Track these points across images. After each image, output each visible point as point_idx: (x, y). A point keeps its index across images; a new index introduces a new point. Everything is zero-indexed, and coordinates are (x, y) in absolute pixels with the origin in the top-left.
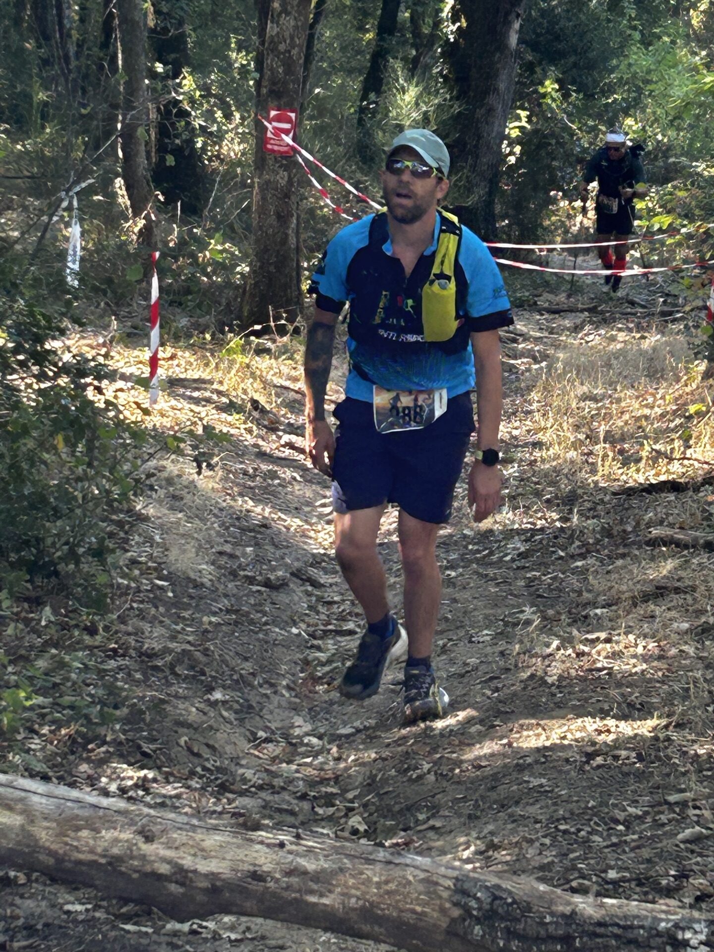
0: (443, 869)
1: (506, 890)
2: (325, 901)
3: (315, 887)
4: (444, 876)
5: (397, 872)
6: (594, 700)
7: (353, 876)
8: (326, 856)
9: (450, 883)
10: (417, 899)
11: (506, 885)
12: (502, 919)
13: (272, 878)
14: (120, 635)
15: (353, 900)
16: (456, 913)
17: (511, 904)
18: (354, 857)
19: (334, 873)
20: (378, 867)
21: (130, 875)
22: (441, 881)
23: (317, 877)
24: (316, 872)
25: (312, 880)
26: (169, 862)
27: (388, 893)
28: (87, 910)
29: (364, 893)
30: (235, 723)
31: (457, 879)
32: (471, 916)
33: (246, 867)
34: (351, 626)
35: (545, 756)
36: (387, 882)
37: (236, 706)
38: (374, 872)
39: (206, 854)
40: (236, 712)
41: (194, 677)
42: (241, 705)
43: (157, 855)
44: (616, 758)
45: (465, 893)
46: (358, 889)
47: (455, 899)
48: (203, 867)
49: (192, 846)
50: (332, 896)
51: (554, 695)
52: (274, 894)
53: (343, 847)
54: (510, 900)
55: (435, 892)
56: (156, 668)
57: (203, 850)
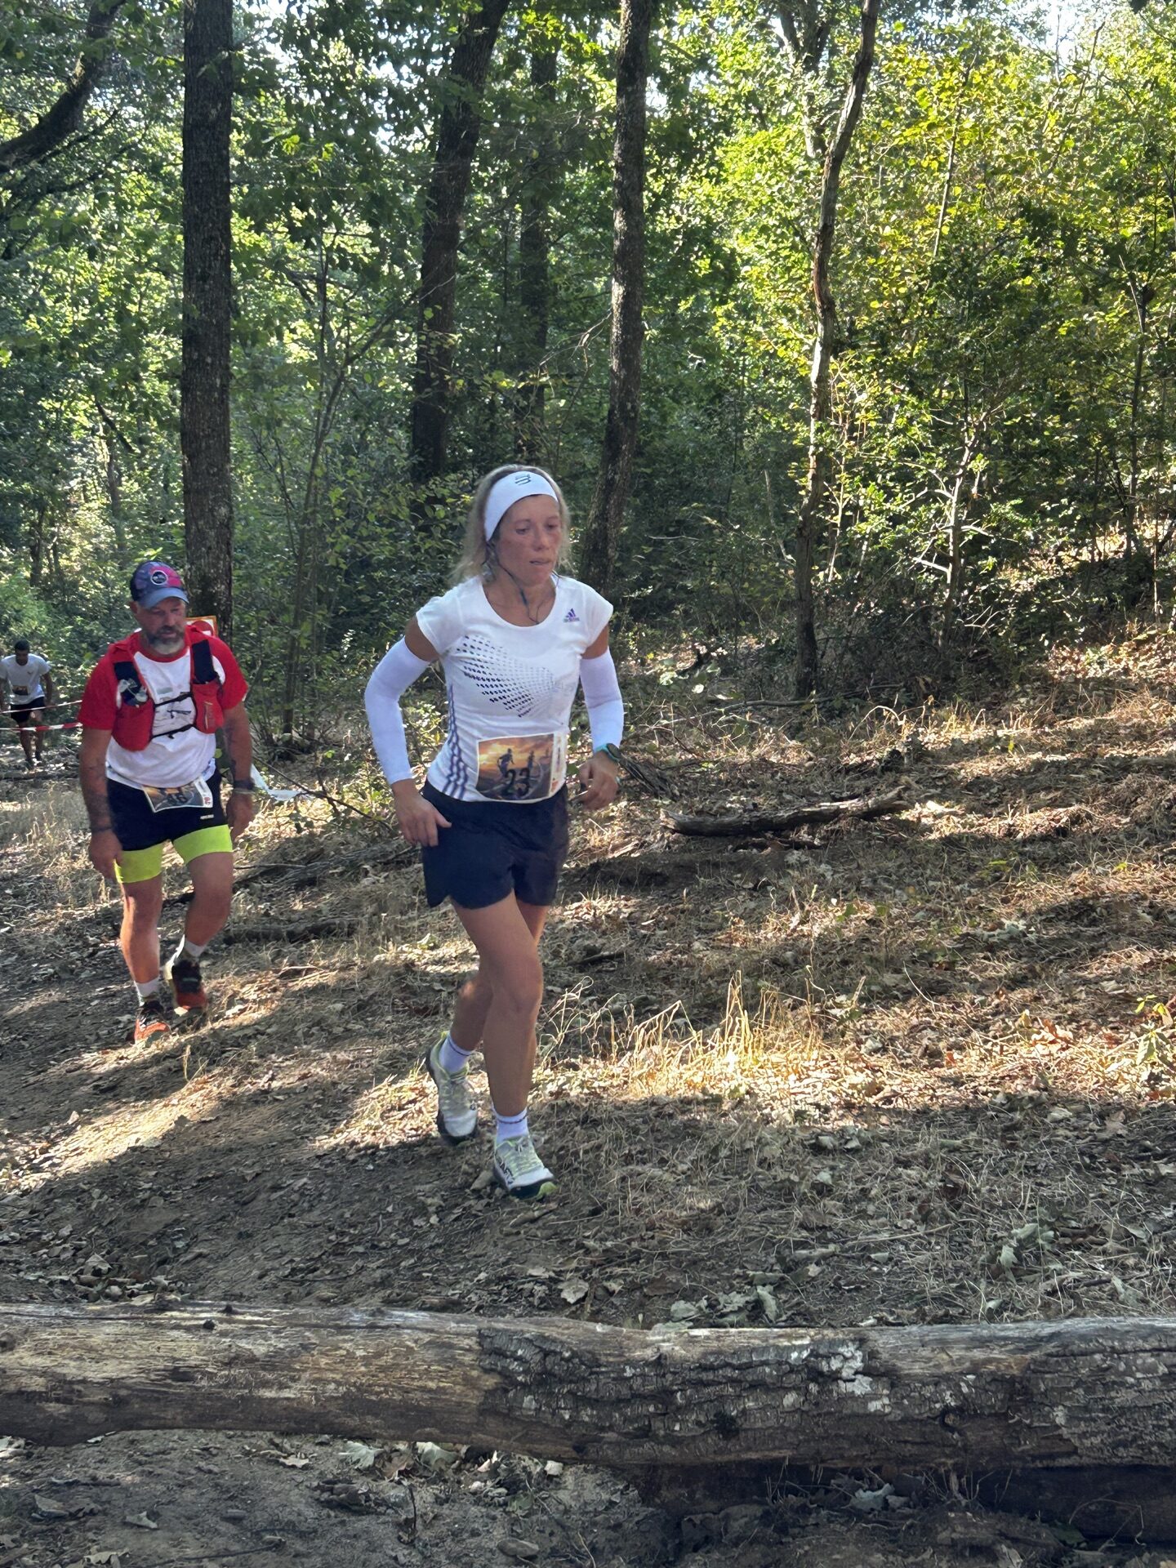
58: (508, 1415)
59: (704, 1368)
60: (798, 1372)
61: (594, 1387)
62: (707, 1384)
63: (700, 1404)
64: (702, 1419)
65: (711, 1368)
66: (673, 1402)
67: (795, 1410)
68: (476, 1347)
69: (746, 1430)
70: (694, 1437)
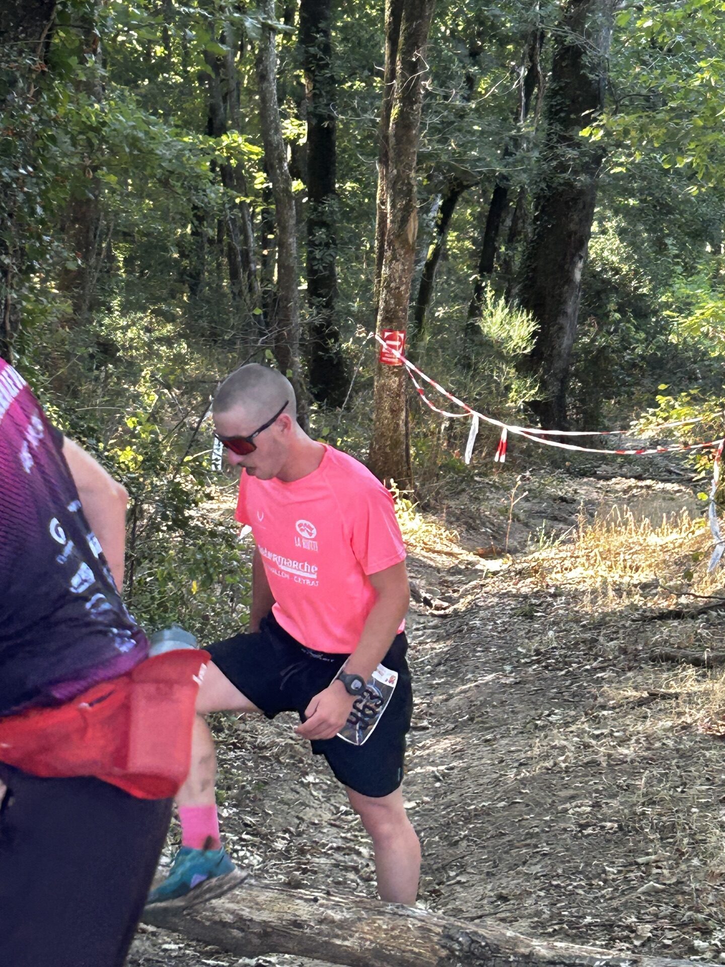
0: (435, 919)
1: (480, 936)
2: (346, 943)
3: (340, 932)
4: (435, 925)
5: (400, 922)
6: (591, 783)
7: (368, 925)
8: (348, 909)
9: (439, 930)
10: (414, 942)
11: (481, 931)
12: (478, 958)
13: (308, 925)
14: (239, 732)
15: (368, 943)
16: (444, 953)
17: (483, 947)
18: (370, 909)
19: (353, 922)
20: (386, 918)
21: (203, 924)
22: (433, 928)
23: (342, 924)
24: (340, 920)
25: (337, 927)
26: (233, 912)
27: (393, 937)
28: (180, 948)
29: (375, 937)
30: (323, 800)
31: (445, 927)
32: (455, 956)
33: (290, 917)
34: (425, 723)
35: (550, 827)
36: (393, 929)
37: (325, 787)
38: (382, 922)
39: (259, 907)
40: (324, 791)
41: (294, 764)
42: (329, 786)
43: (223, 907)
44: (603, 827)
45: (451, 938)
46: (371, 934)
47: (443, 942)
48: (259, 916)
49: (250, 901)
50: (352, 940)
51: (563, 778)
52: (309, 938)
53: (361, 902)
54: (483, 944)
55: (429, 938)
56: (266, 758)
57: (257, 904)
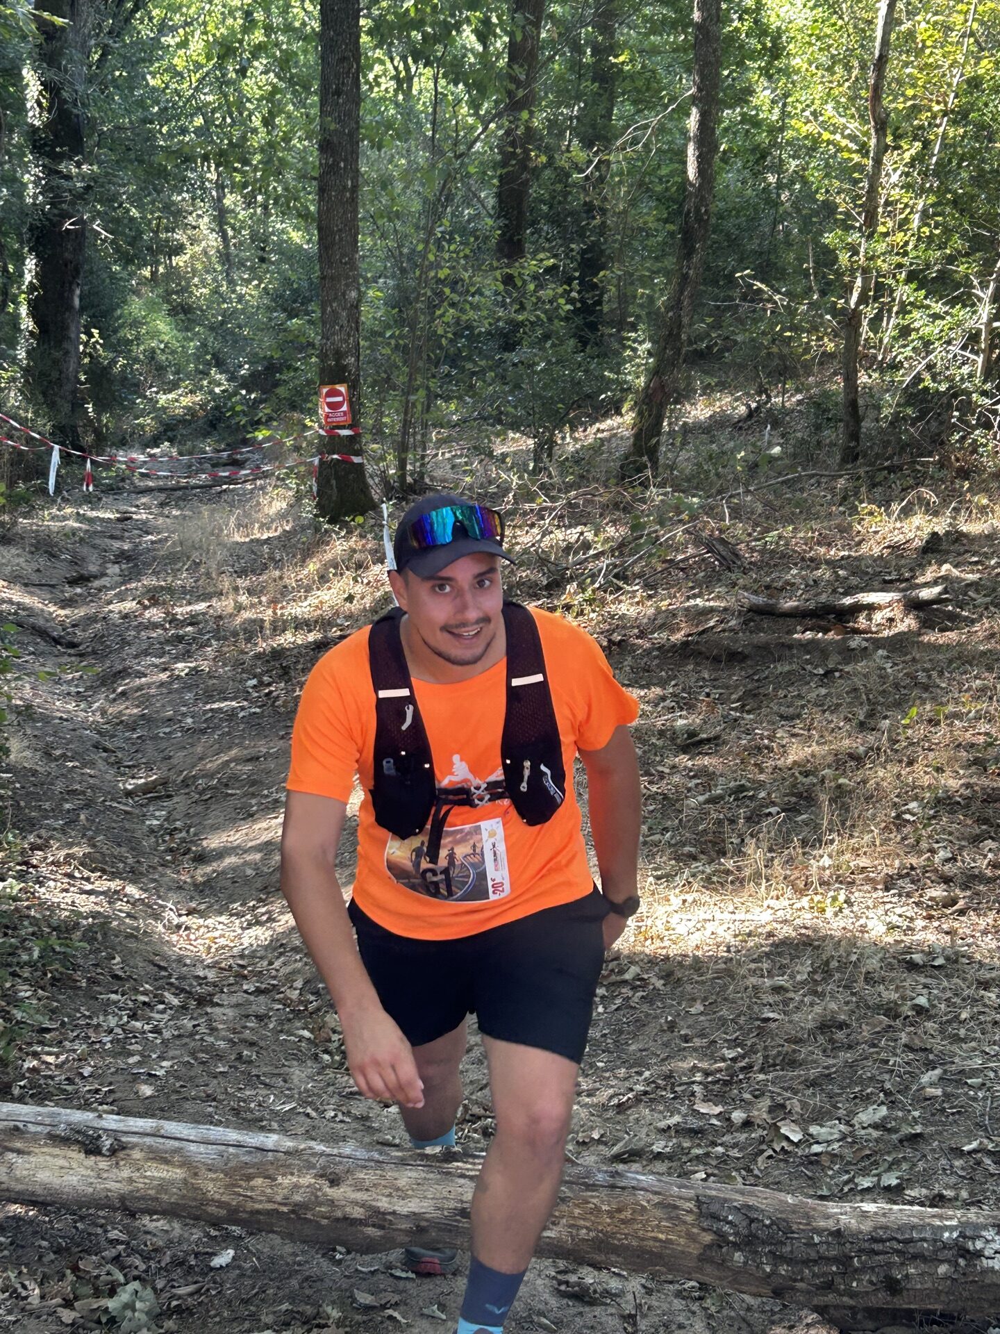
2: (550, 1234)
4: (681, 1198)
5: (627, 1198)
7: (577, 1206)
9: (690, 1205)
10: (658, 1226)
15: (584, 1231)
17: (768, 1227)
18: (572, 1183)
20: (603, 1194)
22: (679, 1203)
26: (362, 1204)
27: (623, 1222)
29: (595, 1224)
31: (697, 1200)
32: (728, 1243)
33: (452, 1204)
43: (347, 1199)
46: (586, 1219)
50: (557, 1228)
54: (768, 1222)
55: (677, 1217)
58: (722, 1264)
59: (874, 1240)
60: (950, 1249)
61: (789, 1249)
62: (877, 1253)
63: (872, 1269)
64: (874, 1279)
65: (882, 1241)
66: (851, 1265)
67: (946, 1278)
68: (695, 1210)
69: (908, 1290)
70: (867, 1293)
